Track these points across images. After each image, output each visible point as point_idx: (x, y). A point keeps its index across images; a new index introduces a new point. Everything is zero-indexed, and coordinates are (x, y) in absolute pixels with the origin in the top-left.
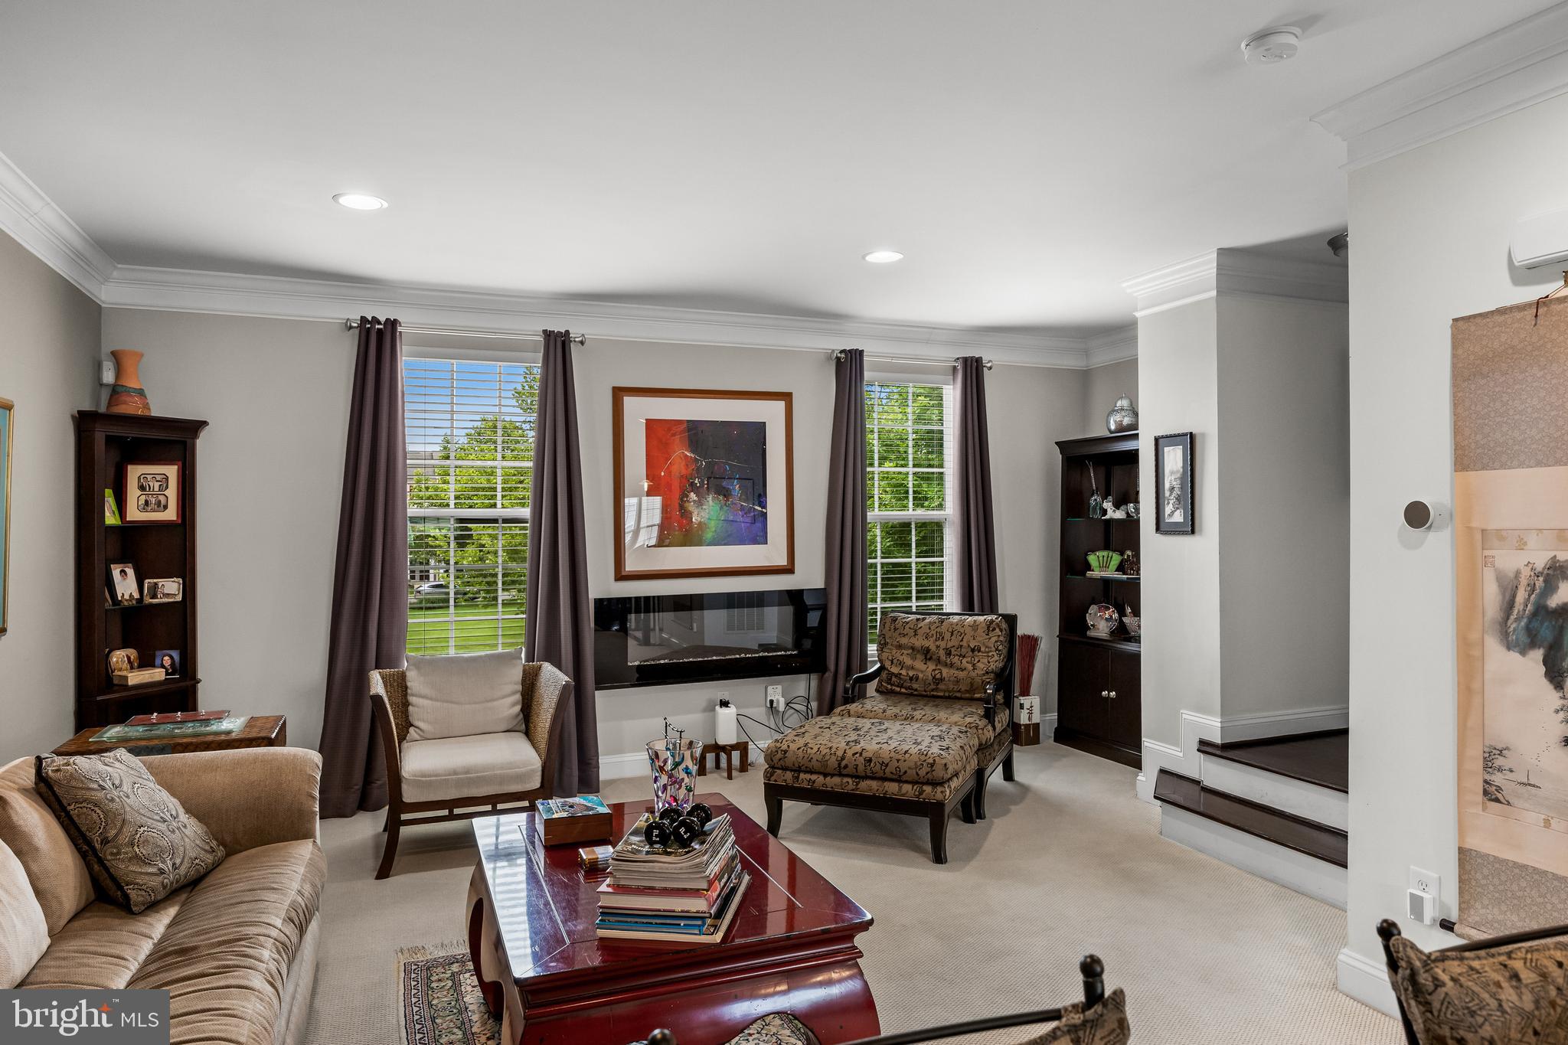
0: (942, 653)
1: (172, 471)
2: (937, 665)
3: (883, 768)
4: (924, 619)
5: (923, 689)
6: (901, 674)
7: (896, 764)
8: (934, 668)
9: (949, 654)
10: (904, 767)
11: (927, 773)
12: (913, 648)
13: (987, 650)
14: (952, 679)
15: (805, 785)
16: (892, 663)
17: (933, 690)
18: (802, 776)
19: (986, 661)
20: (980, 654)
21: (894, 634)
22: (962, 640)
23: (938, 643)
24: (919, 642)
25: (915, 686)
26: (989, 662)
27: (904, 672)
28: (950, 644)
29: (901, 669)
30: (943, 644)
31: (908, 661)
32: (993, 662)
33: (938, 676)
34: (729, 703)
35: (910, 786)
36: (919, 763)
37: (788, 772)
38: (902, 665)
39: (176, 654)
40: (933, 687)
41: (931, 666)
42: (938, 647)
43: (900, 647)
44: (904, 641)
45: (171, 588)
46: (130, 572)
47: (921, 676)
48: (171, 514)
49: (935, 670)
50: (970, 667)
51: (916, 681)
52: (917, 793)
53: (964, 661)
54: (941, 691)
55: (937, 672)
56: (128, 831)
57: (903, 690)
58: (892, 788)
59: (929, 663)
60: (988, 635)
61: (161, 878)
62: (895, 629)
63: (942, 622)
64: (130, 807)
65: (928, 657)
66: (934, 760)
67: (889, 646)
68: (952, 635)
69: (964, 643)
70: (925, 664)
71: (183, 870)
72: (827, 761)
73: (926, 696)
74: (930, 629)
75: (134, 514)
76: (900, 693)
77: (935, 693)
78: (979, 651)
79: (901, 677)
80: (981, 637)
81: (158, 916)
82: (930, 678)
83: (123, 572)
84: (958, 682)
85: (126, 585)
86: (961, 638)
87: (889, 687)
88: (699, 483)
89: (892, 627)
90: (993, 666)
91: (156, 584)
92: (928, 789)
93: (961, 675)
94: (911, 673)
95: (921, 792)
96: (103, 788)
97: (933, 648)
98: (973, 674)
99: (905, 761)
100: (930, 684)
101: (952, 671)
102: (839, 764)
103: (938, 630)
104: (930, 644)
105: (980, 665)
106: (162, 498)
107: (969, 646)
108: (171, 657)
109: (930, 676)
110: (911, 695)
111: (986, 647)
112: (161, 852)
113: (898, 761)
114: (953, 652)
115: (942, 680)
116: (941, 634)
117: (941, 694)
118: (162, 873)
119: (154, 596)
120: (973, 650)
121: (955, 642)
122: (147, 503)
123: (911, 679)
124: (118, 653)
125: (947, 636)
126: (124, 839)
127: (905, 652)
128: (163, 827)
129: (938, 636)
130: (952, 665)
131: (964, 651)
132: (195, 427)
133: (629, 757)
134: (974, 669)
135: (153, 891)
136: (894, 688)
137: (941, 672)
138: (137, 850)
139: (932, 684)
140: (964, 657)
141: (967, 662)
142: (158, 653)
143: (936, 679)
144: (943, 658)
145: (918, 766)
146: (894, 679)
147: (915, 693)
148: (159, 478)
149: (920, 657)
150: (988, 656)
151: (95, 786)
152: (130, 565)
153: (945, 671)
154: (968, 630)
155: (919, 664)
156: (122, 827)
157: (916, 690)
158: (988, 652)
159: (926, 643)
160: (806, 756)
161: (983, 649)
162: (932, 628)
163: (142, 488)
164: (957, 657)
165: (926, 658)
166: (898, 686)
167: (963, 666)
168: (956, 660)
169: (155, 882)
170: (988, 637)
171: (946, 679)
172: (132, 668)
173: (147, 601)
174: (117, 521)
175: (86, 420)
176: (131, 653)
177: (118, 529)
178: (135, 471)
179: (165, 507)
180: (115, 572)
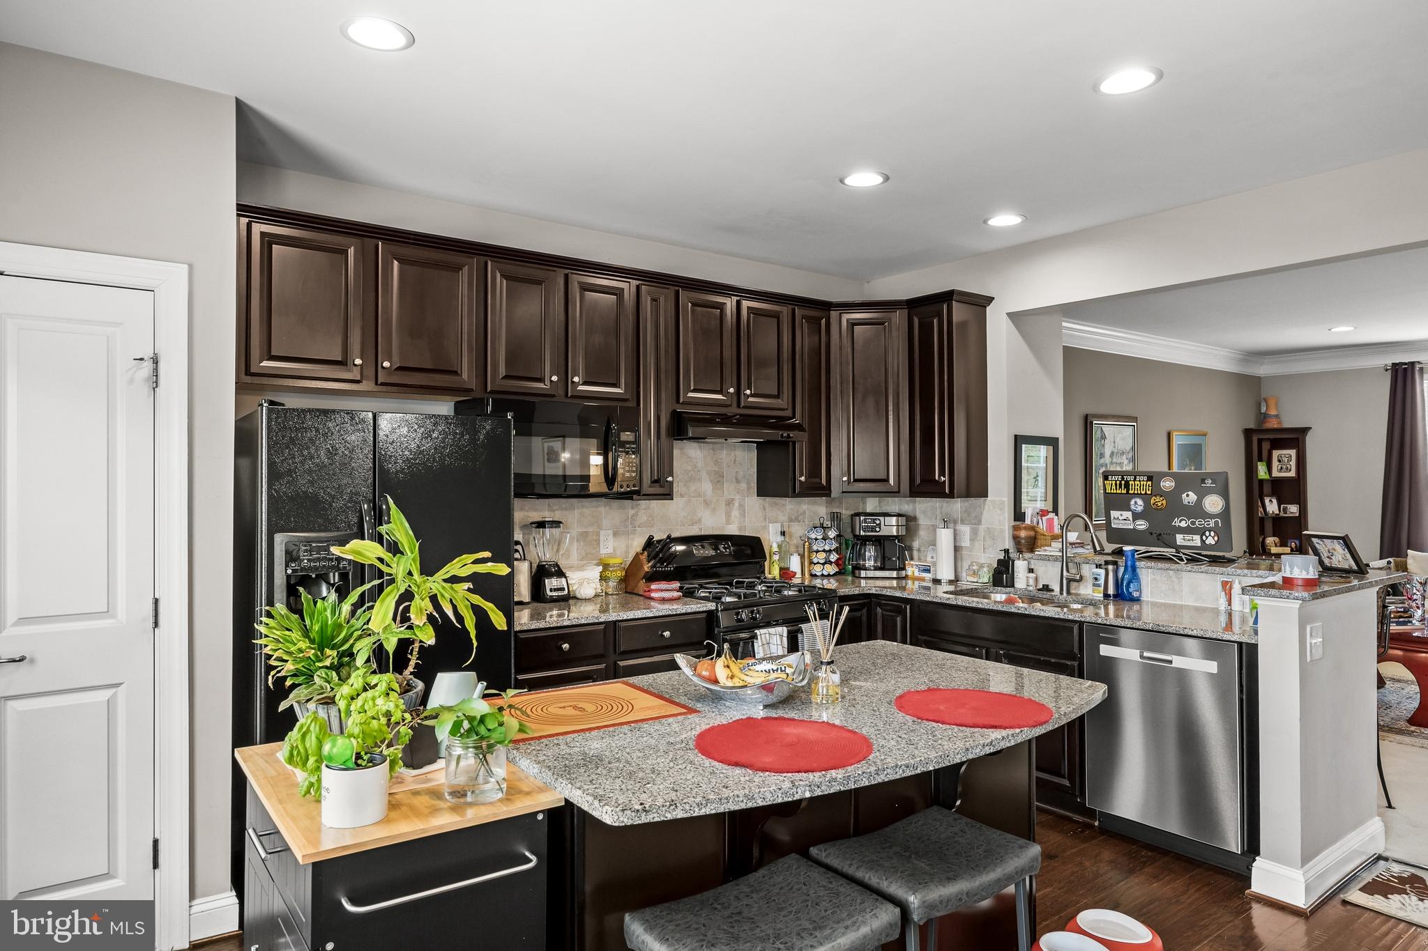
1: (1293, 452)
39: (1297, 542)
45: (1293, 509)
46: (1275, 501)
48: (1292, 474)
75: (1275, 474)
85: (1272, 507)
91: (1287, 507)
106: (1289, 466)
108: (1296, 544)
119: (1285, 513)
122: (1281, 468)
132: (1304, 431)
142: (1289, 541)
152: (1275, 498)
163: (1279, 461)
172: (1276, 546)
173: (1282, 514)
174: (1267, 477)
175: (1248, 433)
176: (1277, 539)
177: (1267, 480)
178: (1276, 453)
179: (1290, 470)
180: (1267, 501)
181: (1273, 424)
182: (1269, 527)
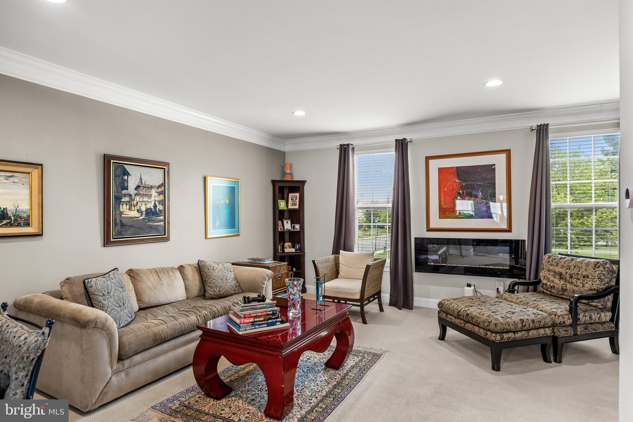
0: (568, 276)
1: (297, 195)
2: (565, 282)
3: (472, 319)
4: (565, 258)
5: (557, 293)
6: (547, 284)
7: (477, 319)
8: (563, 283)
9: (571, 277)
10: (479, 321)
11: (487, 326)
12: (555, 272)
13: (593, 277)
14: (571, 290)
15: (449, 320)
16: (544, 278)
17: (561, 294)
18: (448, 316)
19: (591, 283)
20: (588, 279)
21: (547, 264)
22: (579, 271)
23: (567, 271)
24: (558, 269)
25: (553, 291)
26: (592, 284)
27: (548, 283)
28: (573, 272)
29: (548, 282)
30: (569, 272)
31: (552, 278)
32: (595, 284)
33: (564, 288)
34: (471, 286)
35: (483, 330)
36: (485, 320)
37: (444, 313)
38: (548, 280)
39: (299, 245)
40: (561, 293)
41: (562, 282)
42: (566, 273)
43: (549, 271)
44: (551, 268)
45: (297, 227)
46: (289, 222)
47: (556, 286)
48: (297, 207)
49: (564, 284)
50: (581, 285)
51: (554, 288)
52: (485, 334)
53: (579, 282)
54: (566, 295)
55: (564, 285)
56: (210, 280)
57: (548, 292)
58: (476, 329)
59: (561, 280)
60: (594, 269)
61: (214, 292)
62: (548, 262)
63: (572, 260)
64: (214, 275)
65: (561, 277)
66: (491, 321)
67: (544, 270)
68: (575, 267)
69: (580, 273)
70: (560, 281)
71: (222, 292)
72: (454, 311)
73: (558, 297)
74: (565, 263)
75: (290, 207)
76: (546, 293)
77: (563, 296)
78: (588, 278)
79: (547, 285)
80: (590, 271)
81: (212, 301)
82: (561, 288)
83: (287, 222)
84: (574, 292)
85: (288, 225)
86: (579, 270)
87: (542, 289)
88: (462, 192)
89: (547, 261)
90: (595, 287)
91: (294, 226)
92: (489, 333)
93: (576, 289)
94: (552, 285)
95: (487, 334)
96: (209, 269)
97: (564, 273)
98: (582, 289)
99: (480, 318)
100: (560, 291)
101: (572, 286)
102: (458, 314)
103: (569, 264)
104: (563, 271)
105: (587, 285)
106: (296, 202)
107: (582, 274)
108: (299, 246)
109: (560, 287)
110: (551, 295)
111: (592, 276)
112: (217, 287)
113: (478, 317)
114: (574, 277)
115: (566, 290)
116: (569, 266)
117: (565, 297)
118: (214, 291)
119: (294, 229)
120: (584, 277)
121: (575, 271)
122: (293, 204)
123: (551, 287)
124: (287, 243)
125: (572, 268)
126: (209, 281)
127: (551, 273)
128: (220, 281)
129: (568, 267)
130: (572, 283)
131: (579, 277)
132: (303, 182)
133: (432, 300)
134: (583, 287)
135: (211, 295)
136: (544, 290)
137: (566, 286)
138: (211, 284)
139: (561, 291)
140: (579, 280)
141: (580, 283)
142: (296, 245)
143: (563, 289)
144: (568, 279)
145: (484, 322)
146: (544, 286)
147: (553, 294)
148: (295, 197)
149: (558, 277)
150: (593, 281)
151: (207, 268)
152: (289, 220)
153: (568, 285)
154: (584, 266)
155: (557, 281)
156: (209, 279)
157: (553, 293)
158: (593, 279)
159: (561, 270)
160: (449, 308)
161: (590, 277)
162: (566, 263)
163: (292, 200)
164: (575, 279)
165: (560, 278)
166: (546, 290)
167: (577, 284)
168: (574, 281)
169: (212, 293)
170: (594, 271)
171: (568, 290)
172: (290, 248)
173: (292, 230)
174: (286, 208)
175: (274, 182)
176: (290, 244)
177: (286, 210)
178: (291, 195)
179: (296, 205)
180: (285, 222)
181: (288, 178)
182: (287, 237)
